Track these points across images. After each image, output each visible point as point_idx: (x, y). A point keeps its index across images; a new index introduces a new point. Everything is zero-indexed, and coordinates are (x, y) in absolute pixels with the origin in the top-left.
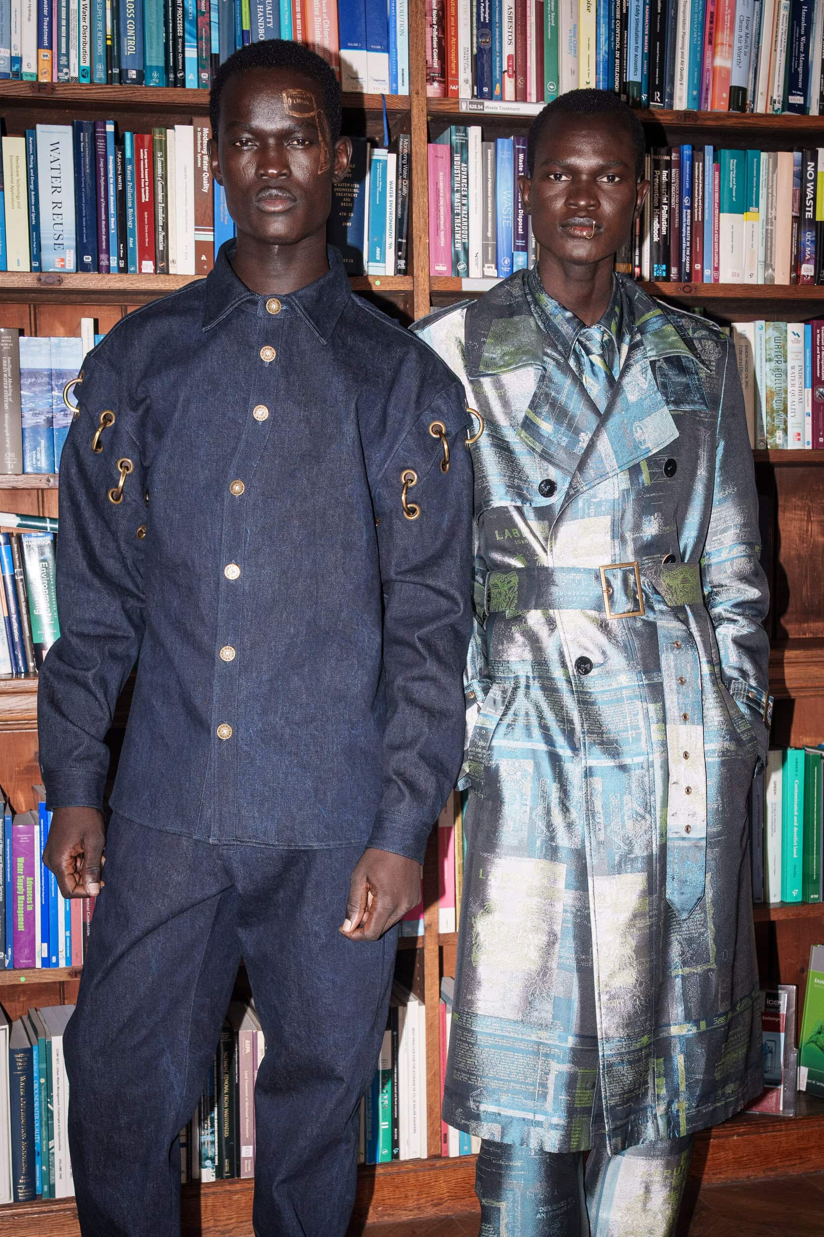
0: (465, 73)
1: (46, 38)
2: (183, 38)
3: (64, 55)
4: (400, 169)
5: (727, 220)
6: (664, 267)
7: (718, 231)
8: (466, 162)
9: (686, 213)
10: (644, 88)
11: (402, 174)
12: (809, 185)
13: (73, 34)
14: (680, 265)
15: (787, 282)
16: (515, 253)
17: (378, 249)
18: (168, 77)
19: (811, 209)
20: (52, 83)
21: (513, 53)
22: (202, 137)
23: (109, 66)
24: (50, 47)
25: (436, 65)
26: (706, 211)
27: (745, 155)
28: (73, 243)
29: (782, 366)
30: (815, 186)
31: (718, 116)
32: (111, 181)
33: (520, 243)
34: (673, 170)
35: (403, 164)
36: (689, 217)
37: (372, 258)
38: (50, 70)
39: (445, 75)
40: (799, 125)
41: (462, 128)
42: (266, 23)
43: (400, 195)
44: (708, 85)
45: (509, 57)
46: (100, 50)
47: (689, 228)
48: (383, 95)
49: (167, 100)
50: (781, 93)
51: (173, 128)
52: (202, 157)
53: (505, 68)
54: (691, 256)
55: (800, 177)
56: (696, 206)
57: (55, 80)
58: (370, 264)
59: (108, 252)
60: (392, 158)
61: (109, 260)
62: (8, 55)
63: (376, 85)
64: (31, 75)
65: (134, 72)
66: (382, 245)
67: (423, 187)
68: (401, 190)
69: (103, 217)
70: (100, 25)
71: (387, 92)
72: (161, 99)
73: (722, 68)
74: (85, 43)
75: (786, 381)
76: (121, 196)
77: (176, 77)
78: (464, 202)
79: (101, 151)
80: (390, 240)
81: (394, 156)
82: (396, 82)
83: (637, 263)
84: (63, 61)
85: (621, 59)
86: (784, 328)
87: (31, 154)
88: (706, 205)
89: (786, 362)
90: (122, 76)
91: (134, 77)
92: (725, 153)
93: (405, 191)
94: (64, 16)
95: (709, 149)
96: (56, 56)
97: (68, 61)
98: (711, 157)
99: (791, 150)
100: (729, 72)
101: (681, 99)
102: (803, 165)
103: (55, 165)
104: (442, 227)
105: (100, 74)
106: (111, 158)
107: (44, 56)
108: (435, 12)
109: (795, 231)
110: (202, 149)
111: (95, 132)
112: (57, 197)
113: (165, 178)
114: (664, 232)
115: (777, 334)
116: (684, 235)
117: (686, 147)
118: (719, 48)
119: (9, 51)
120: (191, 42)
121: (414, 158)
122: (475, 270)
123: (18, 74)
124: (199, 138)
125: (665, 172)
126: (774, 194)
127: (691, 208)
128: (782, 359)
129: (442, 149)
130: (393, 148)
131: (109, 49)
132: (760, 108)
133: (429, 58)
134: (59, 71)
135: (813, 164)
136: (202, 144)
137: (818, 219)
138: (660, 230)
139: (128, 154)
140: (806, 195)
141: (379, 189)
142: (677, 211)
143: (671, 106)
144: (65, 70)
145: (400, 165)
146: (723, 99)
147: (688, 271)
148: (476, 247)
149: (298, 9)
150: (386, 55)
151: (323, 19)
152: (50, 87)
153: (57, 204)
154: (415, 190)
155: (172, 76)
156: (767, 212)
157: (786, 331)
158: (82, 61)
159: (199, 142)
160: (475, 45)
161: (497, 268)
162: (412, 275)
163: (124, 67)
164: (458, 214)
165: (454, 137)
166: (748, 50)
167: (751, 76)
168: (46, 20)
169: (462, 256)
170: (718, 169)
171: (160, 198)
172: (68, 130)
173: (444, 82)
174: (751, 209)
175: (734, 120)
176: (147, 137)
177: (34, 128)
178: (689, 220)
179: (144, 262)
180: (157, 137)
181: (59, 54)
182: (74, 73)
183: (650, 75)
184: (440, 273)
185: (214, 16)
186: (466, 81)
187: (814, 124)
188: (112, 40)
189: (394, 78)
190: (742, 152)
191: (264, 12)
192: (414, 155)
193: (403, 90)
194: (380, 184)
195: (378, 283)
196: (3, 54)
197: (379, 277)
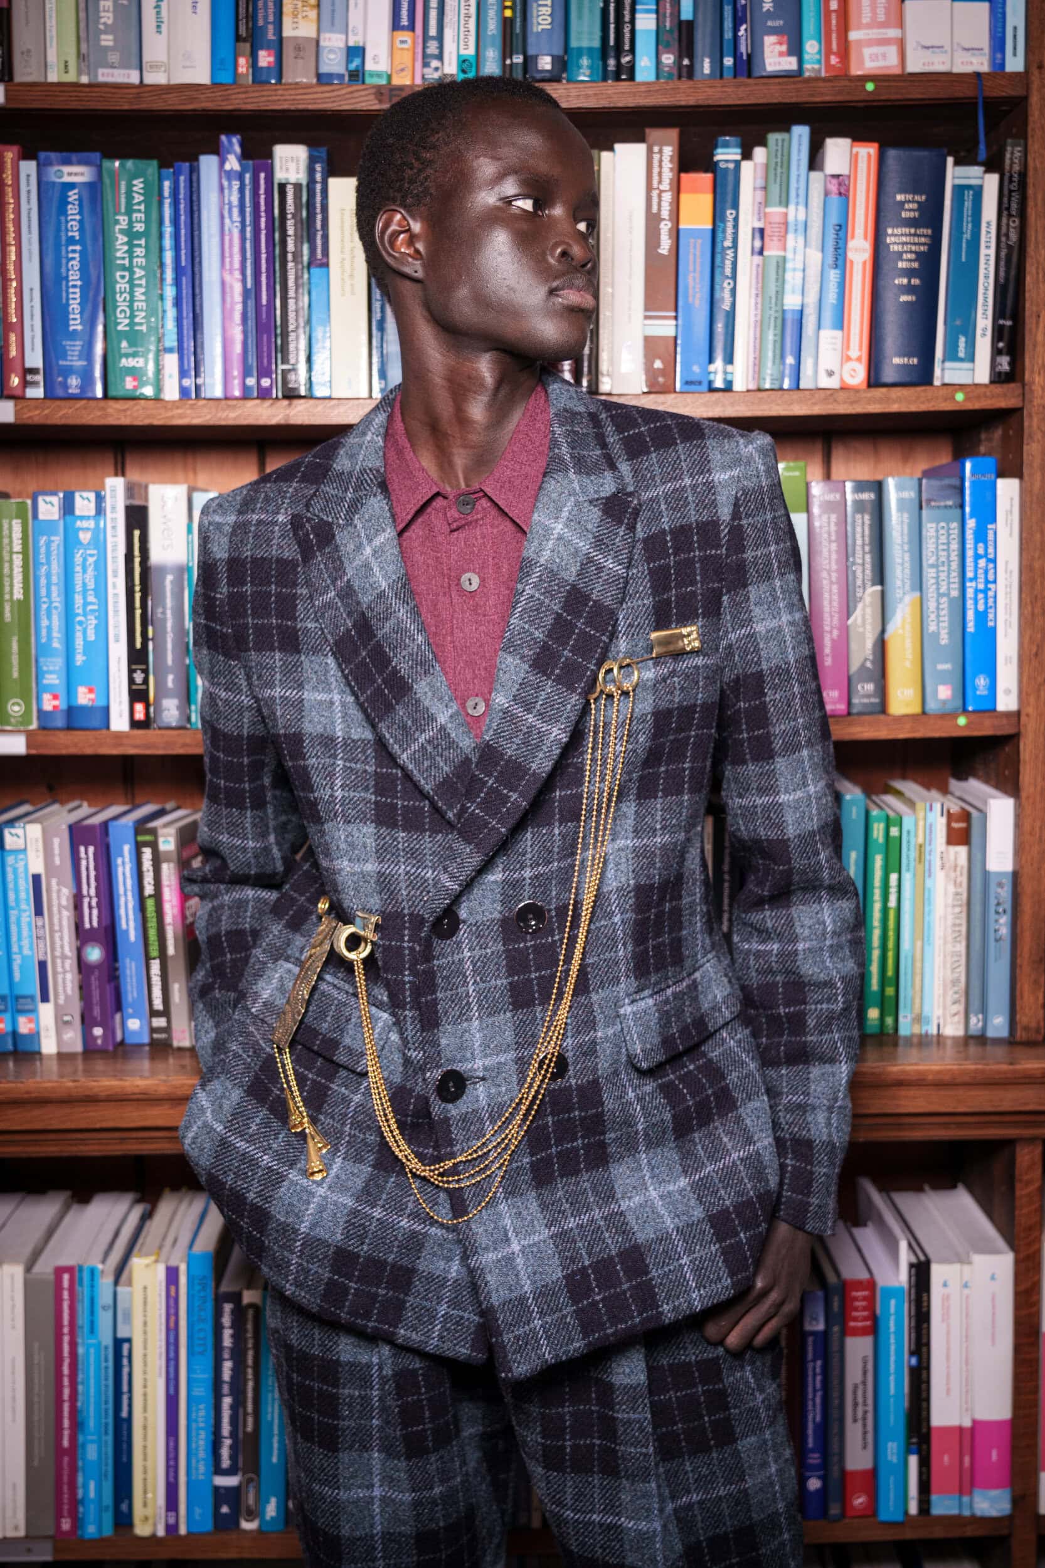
1: (404, 13)
3: (433, 38)
4: (1005, 200)
11: (1008, 209)
13: (450, 4)
17: (962, 340)
18: (605, 65)
22: (661, 161)
23: (506, 51)
24: (412, 27)
35: (1011, 191)
37: (951, 355)
38: (410, 65)
43: (1003, 245)
46: (493, 26)
48: (978, 75)
49: (604, 103)
51: (611, 149)
52: (660, 196)
57: (418, 82)
58: (948, 365)
60: (991, 183)
62: (342, 45)
63: (967, 56)
64: (379, 75)
65: (548, 59)
66: (969, 330)
68: (1007, 235)
71: (985, 68)
72: (593, 103)
74: (468, 16)
77: (619, 64)
80: (984, 321)
81: (995, 177)
82: (1003, 50)
84: (433, 48)
90: (528, 68)
91: (548, 67)
93: (1014, 237)
96: (420, 40)
97: (441, 47)
105: (492, 64)
107: (403, 42)
110: (660, 182)
119: (343, 37)
120: (645, 3)
121: (1030, 180)
123: (357, 75)
124: (656, 163)
130: (993, 165)
131: (507, 25)
134: (426, 65)
136: (660, 174)
141: (967, 236)
144: (435, 63)
145: (1006, 192)
150: (985, 7)
154: (1031, 234)
155: (612, 62)
158: (462, 46)
159: (656, 170)
162: (1022, 381)
163: (531, 51)
181: (426, 38)
182: (450, 67)
188: (513, 8)
189: (998, 43)
192: (1031, 173)
193: (1015, 63)
194: (968, 227)
195: (960, 397)
196: (334, 42)
197: (961, 387)
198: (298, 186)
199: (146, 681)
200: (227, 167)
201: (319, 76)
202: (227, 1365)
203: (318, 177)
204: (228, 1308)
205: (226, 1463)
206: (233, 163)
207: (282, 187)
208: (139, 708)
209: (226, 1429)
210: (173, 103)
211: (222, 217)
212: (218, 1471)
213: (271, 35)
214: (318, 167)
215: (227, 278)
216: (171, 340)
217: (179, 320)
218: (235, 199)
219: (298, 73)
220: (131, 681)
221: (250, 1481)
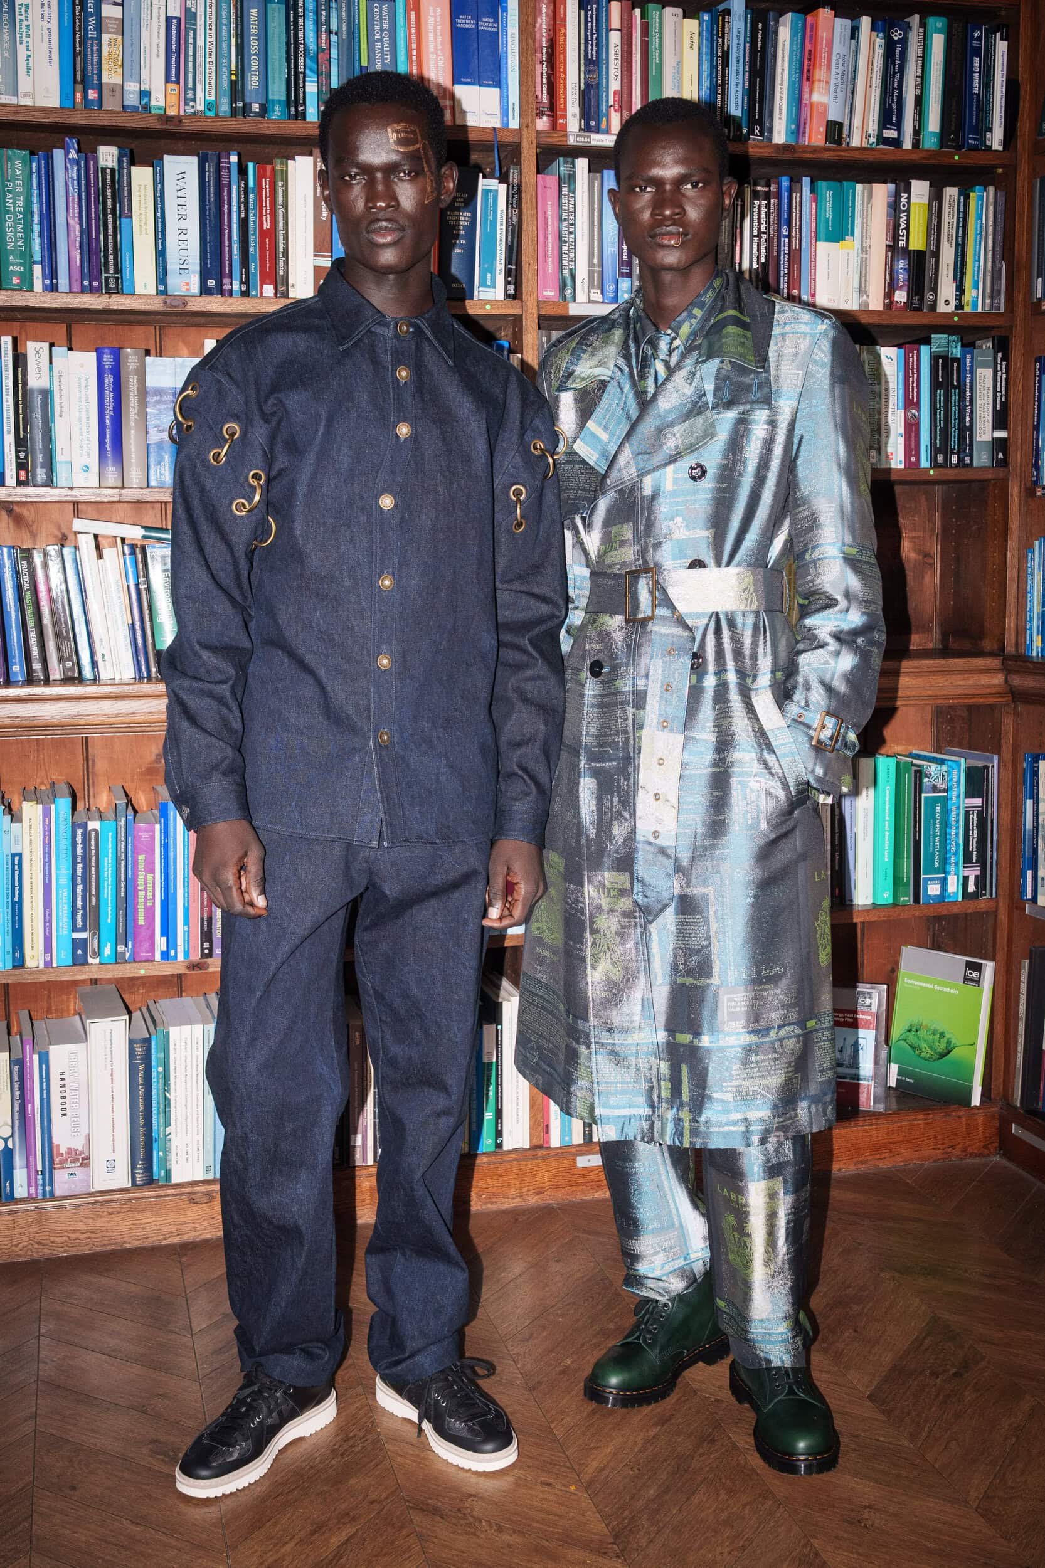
0: (572, 108)
1: (173, 73)
2: (304, 73)
3: (190, 89)
4: (510, 199)
5: (823, 248)
7: (815, 259)
8: (574, 192)
9: (784, 241)
10: (744, 122)
11: (512, 204)
12: (902, 215)
13: (200, 69)
15: (880, 308)
16: (620, 279)
17: (489, 276)
18: (289, 111)
19: (904, 238)
20: (179, 116)
21: (619, 88)
23: (233, 99)
24: (177, 82)
25: (545, 100)
26: (804, 240)
27: (841, 187)
28: (198, 268)
29: (876, 390)
30: (908, 216)
31: (815, 150)
32: (235, 209)
33: (625, 269)
34: (772, 201)
35: (513, 195)
36: (786, 246)
37: (483, 284)
38: (177, 103)
39: (554, 109)
40: (894, 158)
41: (569, 160)
42: (383, 59)
43: (509, 224)
44: (806, 119)
45: (615, 93)
46: (225, 84)
47: (786, 256)
48: (494, 129)
49: (288, 132)
50: (876, 127)
51: (294, 159)
53: (611, 102)
54: (788, 282)
55: (894, 208)
56: (793, 235)
57: (182, 113)
58: (482, 289)
59: (231, 276)
60: (503, 188)
61: (231, 284)
62: (137, 89)
63: (488, 118)
64: (159, 109)
65: (257, 106)
66: (492, 271)
67: (532, 216)
68: (512, 217)
69: (227, 243)
70: (225, 61)
71: (498, 125)
72: (282, 132)
73: (819, 103)
74: (211, 78)
75: (880, 405)
76: (244, 224)
77: (297, 110)
78: (572, 230)
79: (225, 181)
80: (500, 266)
81: (504, 186)
82: (507, 116)
84: (190, 95)
85: (723, 94)
86: (878, 353)
87: (159, 184)
88: (803, 234)
89: (879, 386)
90: (246, 109)
91: (257, 110)
92: (822, 185)
93: (515, 220)
94: (191, 52)
95: (806, 181)
96: (182, 90)
97: (194, 95)
98: (808, 188)
99: (885, 182)
100: (825, 107)
101: (779, 132)
102: (897, 196)
103: (181, 194)
104: (550, 254)
105: (225, 108)
106: (234, 188)
107: (171, 90)
108: (544, 50)
109: (889, 260)
111: (219, 162)
112: (182, 224)
113: (285, 206)
114: (763, 260)
115: (872, 359)
116: (782, 263)
117: (784, 178)
118: (816, 85)
119: (138, 85)
120: (311, 77)
121: (523, 188)
122: (581, 296)
123: (146, 107)
125: (763, 203)
126: (869, 223)
127: (789, 236)
128: (876, 383)
129: (550, 180)
130: (504, 178)
131: (233, 84)
132: (856, 142)
133: (539, 93)
134: (186, 104)
135: (906, 195)
137: (911, 248)
138: (758, 258)
139: (251, 184)
140: (900, 225)
141: (490, 218)
142: (775, 240)
143: (770, 139)
144: (192, 104)
145: (510, 194)
146: (819, 133)
148: (582, 273)
149: (414, 46)
150: (497, 90)
151: (438, 56)
152: (177, 119)
153: (182, 231)
154: (524, 217)
155: (293, 109)
156: (862, 241)
157: (880, 356)
158: (207, 95)
160: (583, 81)
161: (602, 293)
162: (521, 300)
163: (247, 101)
164: (565, 242)
165: (562, 169)
166: (844, 86)
167: (847, 111)
168: (174, 56)
169: (569, 282)
170: (815, 200)
171: (281, 225)
172: (194, 160)
173: (552, 116)
174: (847, 238)
175: (832, 153)
176: (269, 167)
177: (162, 159)
178: (786, 249)
179: (265, 287)
180: (278, 167)
181: (186, 88)
182: (200, 106)
183: (750, 110)
184: (548, 297)
185: (334, 53)
186: (574, 115)
187: (905, 157)
188: (236, 75)
189: (505, 112)
190: (838, 183)
191: (382, 49)
192: (523, 185)
193: (514, 124)
194: (490, 213)
195: (488, 307)
196: (132, 87)
197: (489, 302)
198: (113, 170)
199: (26, 457)
200: (70, 156)
201: (123, 106)
202: (80, 866)
203: (125, 165)
204: (80, 831)
205: (79, 924)
206: (73, 154)
207: (104, 170)
208: (22, 473)
209: (79, 904)
210: (39, 118)
211: (67, 185)
212: (75, 929)
213: (95, 82)
214: (125, 160)
215: (71, 221)
216: (37, 257)
217: (42, 244)
218: (75, 175)
219: (111, 104)
220: (17, 457)
221: (95, 934)
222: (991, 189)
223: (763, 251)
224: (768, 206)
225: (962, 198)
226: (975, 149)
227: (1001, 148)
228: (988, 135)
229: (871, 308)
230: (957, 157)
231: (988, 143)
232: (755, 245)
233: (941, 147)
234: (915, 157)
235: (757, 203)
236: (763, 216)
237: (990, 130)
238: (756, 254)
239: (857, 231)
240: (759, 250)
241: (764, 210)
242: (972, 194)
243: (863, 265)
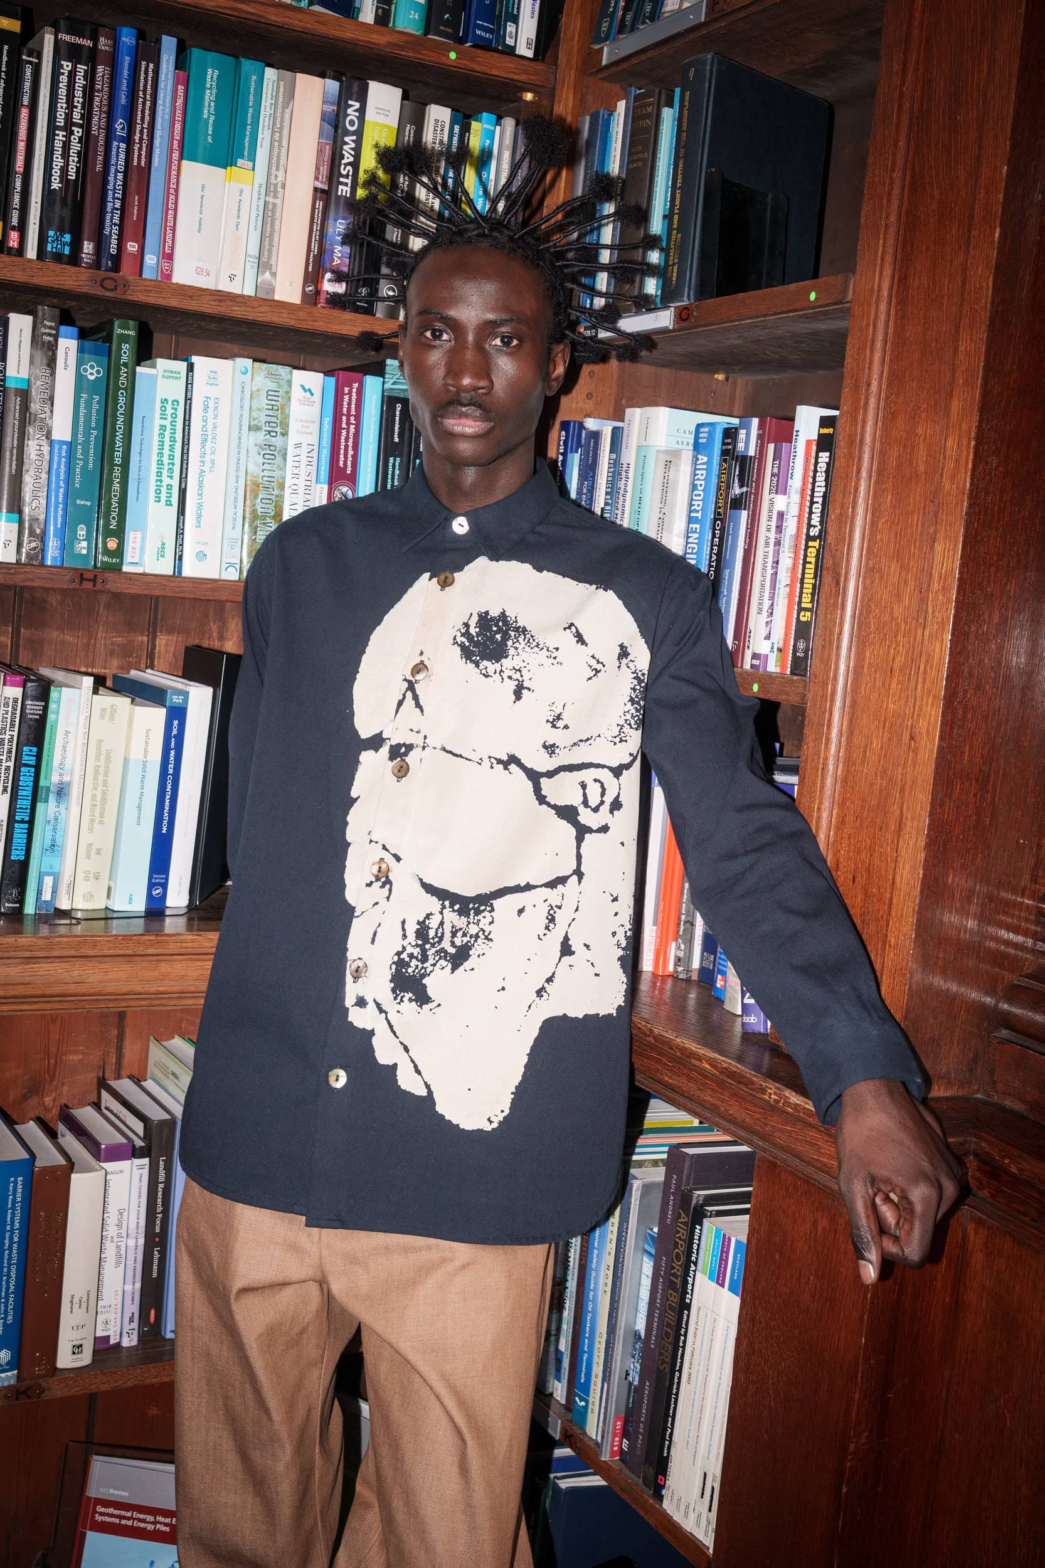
6: (67, 238)
7: (177, 190)
9: (119, 148)
12: (347, 139)
14: (100, 241)
15: (295, 298)
19: (349, 181)
26: (156, 152)
27: (237, 68)
29: (278, 441)
30: (359, 143)
34: (100, 69)
36: (122, 156)
40: (339, 35)
47: (120, 176)
54: (121, 226)
55: (334, 124)
56: (137, 138)
75: (283, 468)
83: (15, 221)
86: (285, 377)
88: (157, 142)
89: (285, 434)
92: (201, 57)
95: (169, 44)
98: (173, 58)
99: (322, 75)
102: (342, 103)
109: (318, 215)
114: (72, 176)
115: (273, 386)
116: (110, 187)
117: (125, 30)
125: (81, 68)
126: (285, 143)
127: (129, 140)
128: (278, 430)
135: (357, 105)
137: (359, 199)
138: (64, 170)
140: (342, 157)
142: (102, 142)
147: (113, 251)
156: (269, 174)
157: (290, 383)
170: (185, 81)
174: (240, 162)
178: (122, 162)
187: (362, 36)
190: (231, 60)
222: (509, 123)
223: (74, 158)
224: (90, 76)
225: (457, 129)
226: (484, 46)
227: (530, 54)
228: (510, 28)
229: (277, 298)
230: (453, 55)
231: (510, 41)
232: (58, 145)
233: (427, 32)
234: (380, 39)
235: (67, 66)
236: (79, 93)
237: (515, 19)
238: (58, 162)
239: (262, 153)
240: (66, 155)
241: (80, 81)
242: (475, 125)
243: (269, 217)
